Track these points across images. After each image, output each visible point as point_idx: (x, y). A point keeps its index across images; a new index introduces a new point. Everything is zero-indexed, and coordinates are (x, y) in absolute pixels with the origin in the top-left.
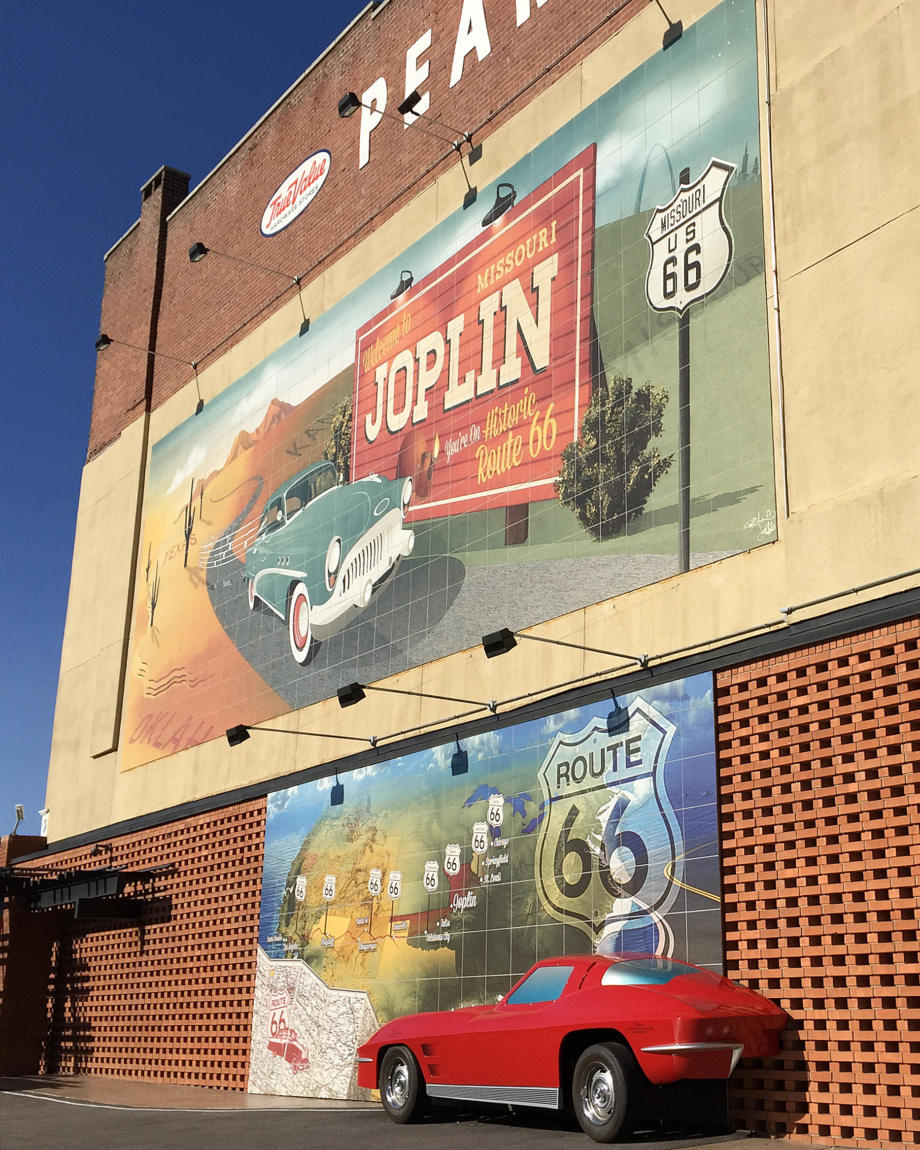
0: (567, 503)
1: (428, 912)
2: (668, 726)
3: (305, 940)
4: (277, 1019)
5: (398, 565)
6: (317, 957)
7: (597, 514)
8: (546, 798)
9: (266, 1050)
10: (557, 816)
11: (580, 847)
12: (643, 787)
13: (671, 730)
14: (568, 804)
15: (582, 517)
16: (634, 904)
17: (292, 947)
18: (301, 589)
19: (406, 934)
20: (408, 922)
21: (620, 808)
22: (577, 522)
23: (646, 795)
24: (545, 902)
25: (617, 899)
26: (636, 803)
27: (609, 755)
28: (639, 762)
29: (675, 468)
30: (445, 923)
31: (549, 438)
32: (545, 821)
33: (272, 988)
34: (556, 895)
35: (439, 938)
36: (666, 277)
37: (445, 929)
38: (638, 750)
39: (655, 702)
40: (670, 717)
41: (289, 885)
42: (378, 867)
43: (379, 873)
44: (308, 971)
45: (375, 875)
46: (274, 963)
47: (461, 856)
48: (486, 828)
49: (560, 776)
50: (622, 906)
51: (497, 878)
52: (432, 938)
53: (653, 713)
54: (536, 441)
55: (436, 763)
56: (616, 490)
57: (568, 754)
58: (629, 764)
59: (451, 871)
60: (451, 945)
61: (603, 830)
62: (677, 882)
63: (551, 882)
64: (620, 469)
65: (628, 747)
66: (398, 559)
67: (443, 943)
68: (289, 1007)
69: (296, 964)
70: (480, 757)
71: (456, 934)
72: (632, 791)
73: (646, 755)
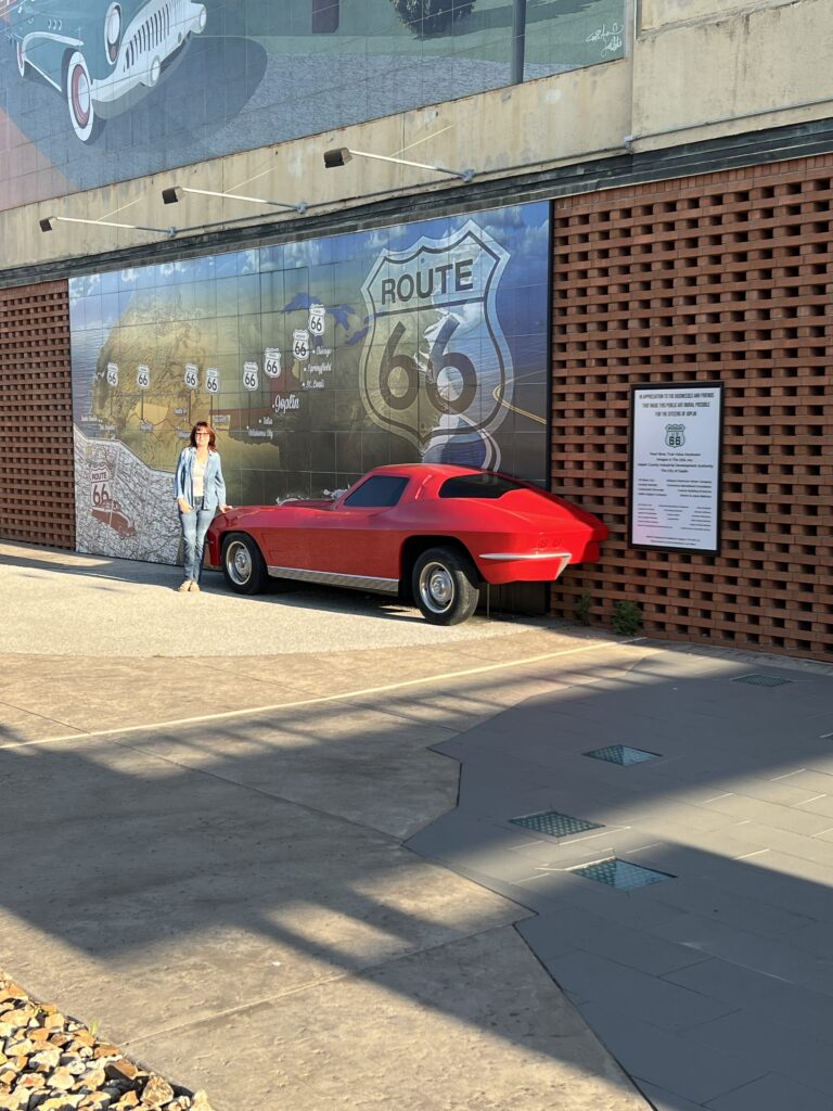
1: (250, 408)
2: (501, 253)
3: (122, 423)
4: (99, 490)
5: (188, 43)
6: (136, 440)
7: (418, 7)
8: (371, 312)
9: (90, 517)
10: (381, 333)
11: (407, 363)
12: (473, 311)
13: (505, 257)
14: (395, 320)
15: (402, 9)
16: (461, 421)
17: (109, 428)
18: (77, 58)
19: (228, 428)
20: (229, 416)
21: (450, 329)
22: (395, 15)
23: (476, 320)
24: (370, 412)
25: (445, 416)
26: (466, 326)
27: (437, 276)
28: (470, 286)
30: (268, 421)
32: (370, 335)
33: (91, 463)
34: (381, 405)
35: (262, 434)
37: (268, 426)
38: (469, 274)
39: (488, 227)
40: (503, 244)
41: (99, 370)
42: (194, 363)
43: (195, 368)
44: (127, 451)
45: (191, 370)
46: (92, 441)
47: (282, 360)
48: (307, 336)
49: (384, 292)
50: (449, 421)
51: (320, 385)
52: (254, 433)
53: (486, 238)
55: (250, 265)
57: (396, 271)
58: (459, 288)
59: (271, 373)
60: (274, 441)
61: (431, 348)
62: (506, 404)
63: (376, 394)
65: (458, 270)
66: (189, 35)
67: (266, 439)
68: (111, 481)
69: (114, 444)
70: (298, 264)
71: (279, 432)
72: (461, 314)
73: (477, 279)
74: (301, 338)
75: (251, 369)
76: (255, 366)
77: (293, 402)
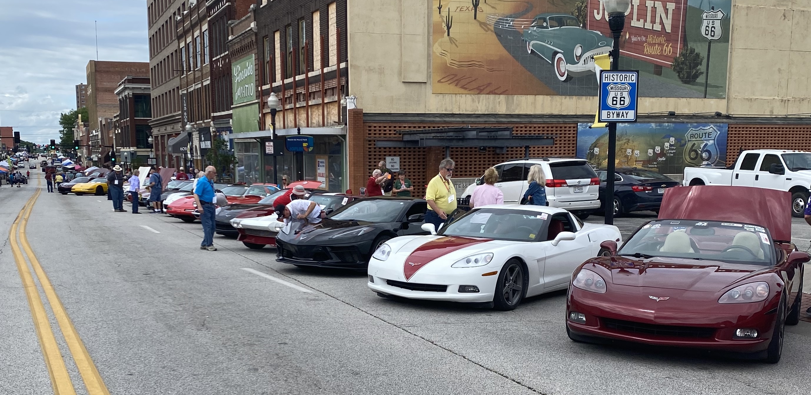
0: (675, 71)
1: (649, 160)
3: (600, 164)
7: (683, 77)
8: (687, 140)
10: (689, 145)
11: (696, 151)
12: (711, 142)
13: (719, 133)
14: (693, 142)
15: (679, 76)
16: (708, 162)
17: (594, 166)
18: (560, 55)
19: (642, 165)
20: (642, 162)
21: (706, 145)
22: (677, 77)
23: (712, 144)
24: (686, 161)
25: (704, 161)
26: (710, 145)
27: (704, 134)
28: (711, 137)
29: (705, 74)
30: (655, 163)
31: (670, 52)
32: (686, 145)
34: (689, 160)
35: (653, 166)
36: (706, 30)
37: (655, 164)
38: (711, 135)
39: (716, 127)
40: (719, 130)
41: (590, 150)
43: (631, 150)
45: (629, 151)
47: (660, 149)
48: (669, 144)
49: (691, 136)
51: (672, 155)
52: (650, 166)
53: (715, 128)
54: (665, 51)
55: (652, 127)
56: (689, 74)
57: (694, 132)
58: (709, 137)
59: (657, 152)
60: (657, 168)
61: (702, 148)
62: (718, 159)
63: (687, 157)
64: (690, 69)
65: (709, 134)
67: (655, 167)
70: (668, 128)
71: (658, 165)
72: (709, 142)
73: (713, 136)
74: (667, 145)
75: (650, 151)
76: (652, 150)
77: (663, 159)
